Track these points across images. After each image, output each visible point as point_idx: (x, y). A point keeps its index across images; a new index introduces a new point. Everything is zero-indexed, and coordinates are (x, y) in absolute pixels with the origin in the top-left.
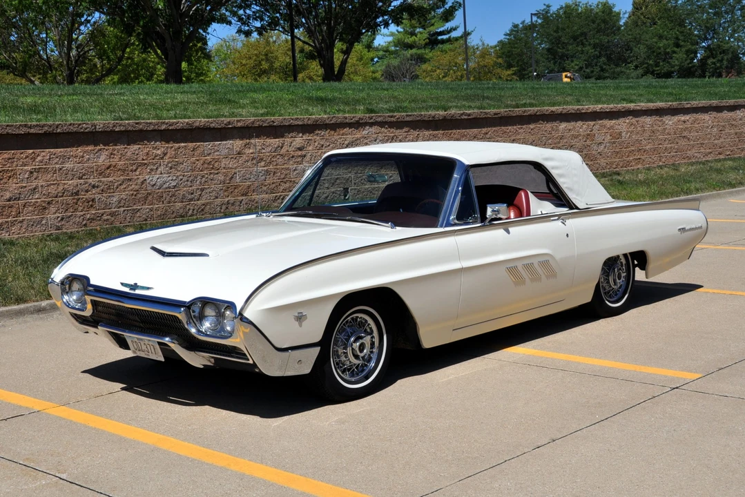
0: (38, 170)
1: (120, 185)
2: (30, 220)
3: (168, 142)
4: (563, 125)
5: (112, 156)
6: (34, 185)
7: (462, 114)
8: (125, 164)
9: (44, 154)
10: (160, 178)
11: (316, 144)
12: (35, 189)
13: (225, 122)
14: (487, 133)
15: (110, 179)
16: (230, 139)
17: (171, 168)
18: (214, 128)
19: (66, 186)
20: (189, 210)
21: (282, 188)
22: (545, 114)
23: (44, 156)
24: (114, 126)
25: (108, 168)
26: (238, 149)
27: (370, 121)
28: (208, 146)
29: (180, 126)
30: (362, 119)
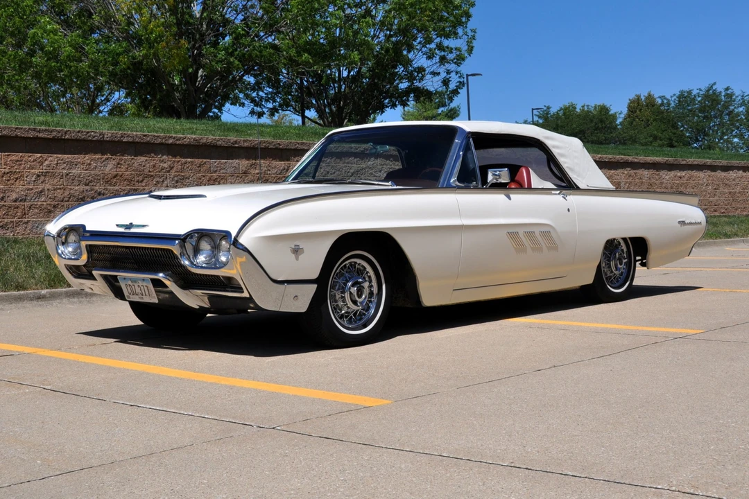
0: (45, 174)
2: (36, 222)
3: (175, 156)
5: (119, 166)
6: (40, 188)
8: (131, 174)
9: (52, 159)
12: (41, 192)
13: (231, 141)
15: (116, 188)
16: (237, 158)
17: (177, 182)
18: (220, 147)
19: (72, 191)
23: (51, 161)
24: (122, 136)
25: (114, 177)
26: (244, 168)
27: (375, 153)
28: (214, 163)
29: (187, 141)
30: (367, 150)
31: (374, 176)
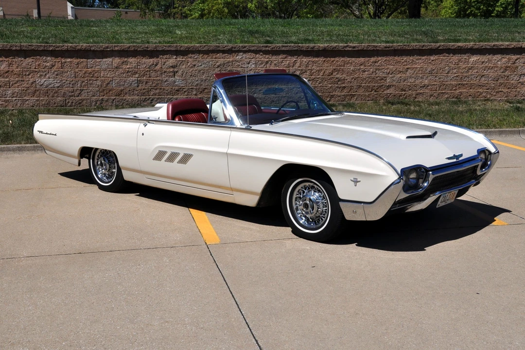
1: (15, 83)
3: (56, 58)
4: (474, 58)
5: (11, 65)
7: (347, 46)
8: (20, 71)
10: (47, 81)
11: (189, 64)
13: (103, 47)
14: (375, 62)
15: (7, 79)
16: (110, 58)
17: (57, 75)
18: (94, 51)
20: (69, 102)
21: (152, 93)
22: (450, 49)
24: (11, 47)
25: (6, 73)
26: (116, 65)
27: (244, 49)
28: (91, 62)
29: (65, 48)
30: (235, 48)
31: (241, 67)
